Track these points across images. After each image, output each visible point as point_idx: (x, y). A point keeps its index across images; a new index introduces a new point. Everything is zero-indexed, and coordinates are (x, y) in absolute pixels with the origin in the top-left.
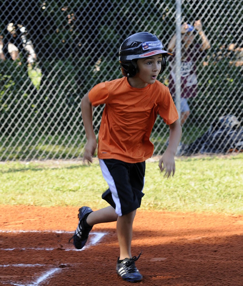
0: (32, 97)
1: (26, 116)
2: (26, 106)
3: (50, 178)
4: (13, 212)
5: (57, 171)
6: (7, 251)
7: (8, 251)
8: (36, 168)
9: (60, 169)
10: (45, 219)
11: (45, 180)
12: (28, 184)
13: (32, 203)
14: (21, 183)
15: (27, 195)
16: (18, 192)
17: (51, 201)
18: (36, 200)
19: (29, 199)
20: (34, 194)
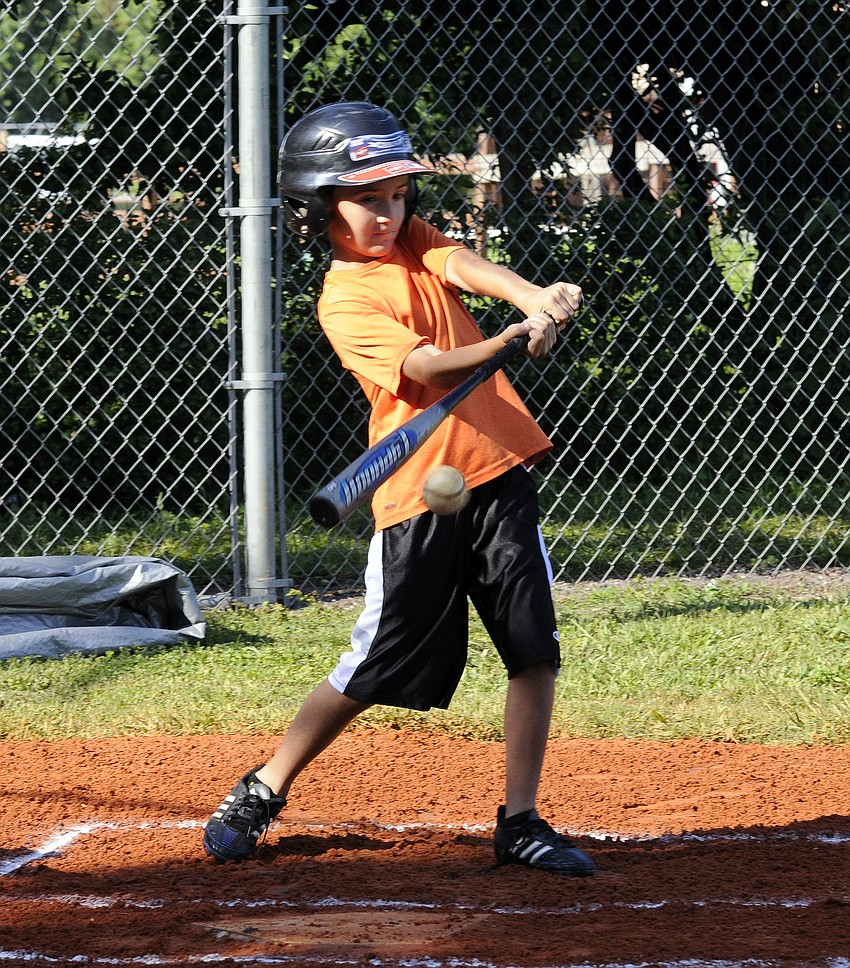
0: (723, 337)
1: (703, 407)
2: (701, 372)
3: (795, 638)
4: (658, 764)
5: (823, 613)
6: (638, 911)
7: (645, 909)
8: (744, 603)
9: (833, 606)
10: (777, 791)
11: (778, 645)
12: (713, 661)
13: (729, 733)
14: (686, 657)
15: (711, 701)
16: (675, 689)
17: (800, 723)
18: (745, 721)
19: (717, 716)
20: (736, 697)
